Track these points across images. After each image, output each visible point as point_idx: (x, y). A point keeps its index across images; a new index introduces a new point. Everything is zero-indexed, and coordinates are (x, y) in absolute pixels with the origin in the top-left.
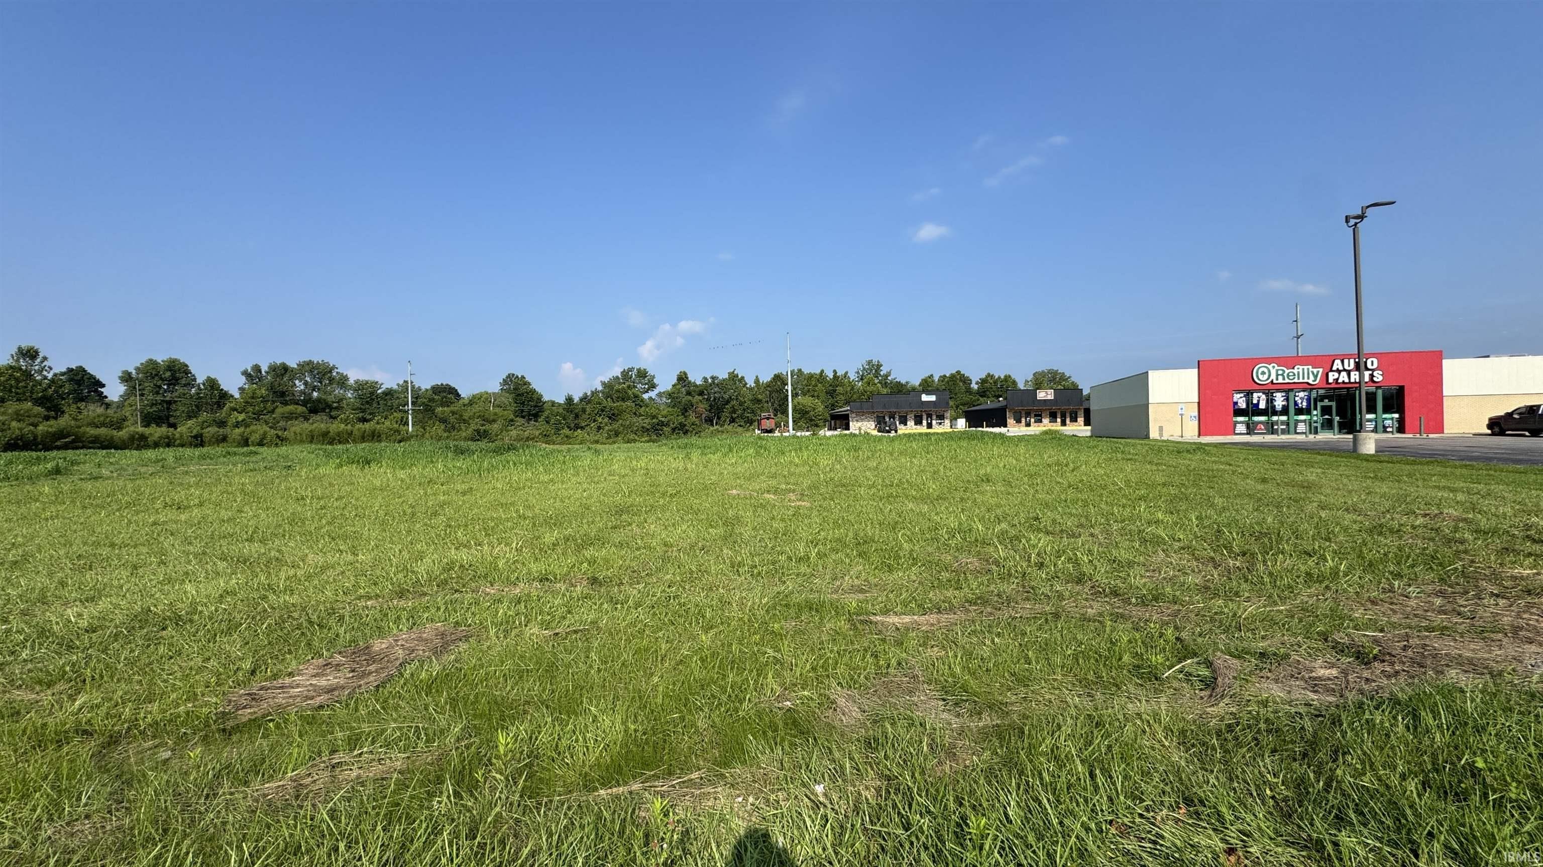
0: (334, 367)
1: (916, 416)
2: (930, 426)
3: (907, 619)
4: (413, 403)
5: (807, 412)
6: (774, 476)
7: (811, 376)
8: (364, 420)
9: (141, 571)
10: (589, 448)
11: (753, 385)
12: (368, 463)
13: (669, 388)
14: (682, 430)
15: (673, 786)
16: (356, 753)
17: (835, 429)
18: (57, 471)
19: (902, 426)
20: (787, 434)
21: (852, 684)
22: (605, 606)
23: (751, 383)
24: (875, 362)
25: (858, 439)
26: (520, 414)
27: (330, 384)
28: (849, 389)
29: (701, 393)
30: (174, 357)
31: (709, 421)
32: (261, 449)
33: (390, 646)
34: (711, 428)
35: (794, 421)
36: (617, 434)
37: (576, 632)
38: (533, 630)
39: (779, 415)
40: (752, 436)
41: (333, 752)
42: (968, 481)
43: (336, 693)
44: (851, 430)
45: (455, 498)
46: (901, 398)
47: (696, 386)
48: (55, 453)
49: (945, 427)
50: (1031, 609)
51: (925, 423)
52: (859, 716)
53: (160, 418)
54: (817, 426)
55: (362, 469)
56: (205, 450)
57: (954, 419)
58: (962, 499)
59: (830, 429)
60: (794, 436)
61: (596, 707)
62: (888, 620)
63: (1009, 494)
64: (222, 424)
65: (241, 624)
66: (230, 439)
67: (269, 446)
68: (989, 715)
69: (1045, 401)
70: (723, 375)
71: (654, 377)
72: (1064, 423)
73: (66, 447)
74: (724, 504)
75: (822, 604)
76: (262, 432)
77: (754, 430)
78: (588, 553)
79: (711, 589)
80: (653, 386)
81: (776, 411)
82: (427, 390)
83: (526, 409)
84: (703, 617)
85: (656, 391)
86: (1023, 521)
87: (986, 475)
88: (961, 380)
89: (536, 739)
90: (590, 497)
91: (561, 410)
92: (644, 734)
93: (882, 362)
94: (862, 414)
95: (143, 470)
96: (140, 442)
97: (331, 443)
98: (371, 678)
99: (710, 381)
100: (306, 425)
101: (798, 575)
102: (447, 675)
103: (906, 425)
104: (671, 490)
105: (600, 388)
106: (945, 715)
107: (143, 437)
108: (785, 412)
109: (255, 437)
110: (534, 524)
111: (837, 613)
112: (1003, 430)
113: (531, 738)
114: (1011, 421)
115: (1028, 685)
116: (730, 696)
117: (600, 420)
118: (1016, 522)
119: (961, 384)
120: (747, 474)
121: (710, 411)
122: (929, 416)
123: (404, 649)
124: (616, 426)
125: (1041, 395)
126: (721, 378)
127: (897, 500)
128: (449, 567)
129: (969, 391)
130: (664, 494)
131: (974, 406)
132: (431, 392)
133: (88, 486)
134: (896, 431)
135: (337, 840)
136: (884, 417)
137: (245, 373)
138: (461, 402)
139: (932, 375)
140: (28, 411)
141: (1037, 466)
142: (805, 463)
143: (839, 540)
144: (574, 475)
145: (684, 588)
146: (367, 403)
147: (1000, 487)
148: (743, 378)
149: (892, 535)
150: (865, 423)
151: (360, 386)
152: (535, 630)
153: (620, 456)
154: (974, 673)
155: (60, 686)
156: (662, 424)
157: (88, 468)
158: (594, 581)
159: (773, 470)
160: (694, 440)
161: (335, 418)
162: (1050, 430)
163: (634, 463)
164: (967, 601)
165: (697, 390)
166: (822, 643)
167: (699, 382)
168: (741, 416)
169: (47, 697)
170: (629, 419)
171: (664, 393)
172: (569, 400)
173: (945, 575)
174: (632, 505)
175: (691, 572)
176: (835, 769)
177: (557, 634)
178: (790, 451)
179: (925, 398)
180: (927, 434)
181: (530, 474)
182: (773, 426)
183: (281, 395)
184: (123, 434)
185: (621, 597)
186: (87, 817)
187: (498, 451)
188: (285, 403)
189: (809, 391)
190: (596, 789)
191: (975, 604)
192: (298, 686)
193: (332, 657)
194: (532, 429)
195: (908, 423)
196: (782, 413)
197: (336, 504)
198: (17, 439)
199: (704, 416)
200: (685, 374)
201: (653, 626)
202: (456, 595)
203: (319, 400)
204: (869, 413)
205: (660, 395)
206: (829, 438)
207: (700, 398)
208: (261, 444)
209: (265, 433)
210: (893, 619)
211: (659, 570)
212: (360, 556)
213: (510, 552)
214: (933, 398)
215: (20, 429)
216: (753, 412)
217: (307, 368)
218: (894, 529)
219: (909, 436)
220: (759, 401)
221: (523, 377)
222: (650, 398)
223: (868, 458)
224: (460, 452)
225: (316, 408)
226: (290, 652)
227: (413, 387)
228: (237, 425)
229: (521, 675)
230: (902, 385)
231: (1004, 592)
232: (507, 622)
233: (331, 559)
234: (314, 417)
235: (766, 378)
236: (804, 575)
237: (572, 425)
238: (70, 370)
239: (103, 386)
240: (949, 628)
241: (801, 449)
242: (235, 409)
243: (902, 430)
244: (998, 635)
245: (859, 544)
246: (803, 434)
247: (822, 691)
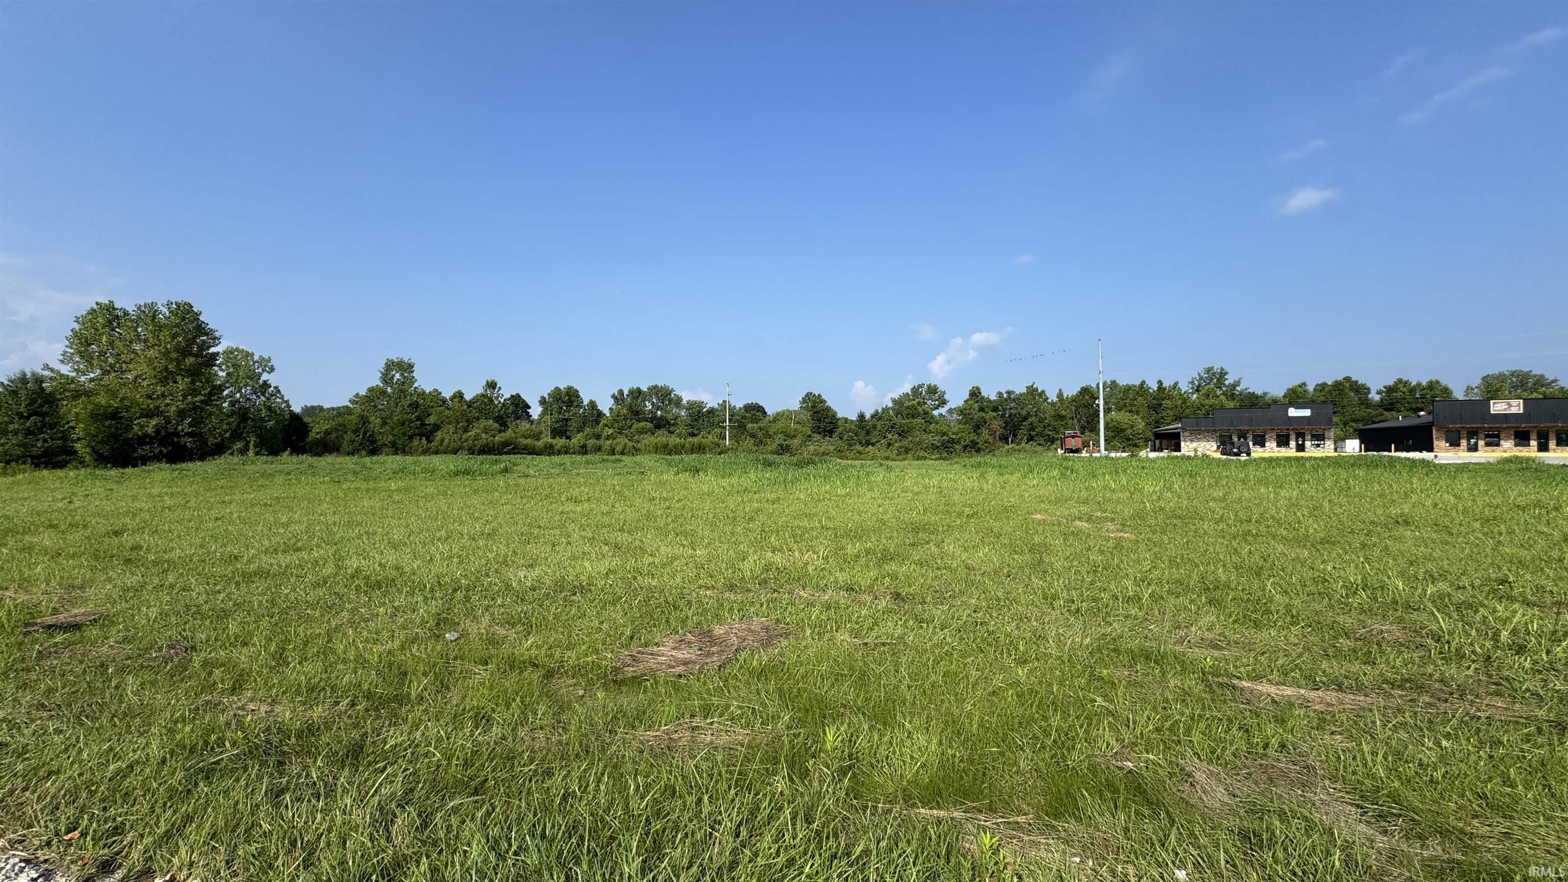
0: (673, 390)
1: (1278, 436)
2: (1301, 448)
3: (1289, 691)
4: (730, 420)
5: (1123, 430)
6: (1085, 502)
7: (1128, 389)
8: (693, 435)
9: (557, 548)
10: (881, 465)
11: (1055, 399)
12: (698, 471)
13: (961, 403)
14: (974, 448)
15: (996, 824)
16: (708, 721)
17: (1161, 450)
18: (506, 470)
19: (1258, 448)
20: (1097, 455)
21: (1213, 757)
22: (911, 623)
23: (1052, 397)
24: (1217, 368)
25: (1194, 462)
26: (817, 430)
27: (670, 404)
28: (1179, 402)
29: (995, 409)
30: (570, 385)
31: (1004, 439)
32: (624, 458)
33: (726, 633)
34: (1006, 447)
35: (1106, 440)
36: (907, 451)
37: (884, 644)
38: (843, 637)
39: (1087, 433)
40: (1054, 456)
41: (693, 716)
42: (1372, 522)
43: (690, 666)
44: (1183, 452)
45: (766, 505)
46: (1259, 413)
47: (990, 401)
48: (504, 457)
49: (1328, 449)
50: (1506, 709)
51: (1293, 444)
52: (1226, 799)
53: (561, 432)
54: (1135, 445)
55: (694, 476)
56: (588, 457)
57: (1339, 441)
58: (1363, 545)
59: (1154, 449)
60: (1107, 457)
61: (910, 722)
62: (1260, 688)
63: (1447, 543)
64: (598, 437)
65: (621, 598)
66: (603, 450)
67: (629, 455)
68: (1441, 844)
69: (1506, 417)
70: (1020, 389)
71: (944, 393)
72: (1543, 447)
73: (508, 453)
74: (1027, 529)
75: (1164, 656)
76: (623, 444)
77: (1056, 449)
78: (892, 567)
79: (1021, 619)
80: (943, 403)
81: (1083, 430)
82: (740, 409)
83: (822, 425)
84: (1017, 649)
85: (947, 408)
86: (1477, 583)
87: (1402, 515)
88: (1351, 389)
89: (855, 743)
90: (885, 513)
91: (853, 427)
92: (961, 761)
93: (1226, 369)
94: (1198, 433)
95: (553, 471)
96: (549, 450)
97: (669, 454)
98: (715, 659)
99: (1005, 396)
100: (652, 439)
101: (1127, 617)
102: (774, 667)
103: (1263, 446)
104: (967, 511)
105: (890, 405)
106: (1362, 827)
107: (551, 446)
108: (1095, 430)
109: (619, 448)
110: (836, 534)
111: (1184, 669)
112: (1425, 455)
113: (850, 741)
114: (1440, 444)
115: (1511, 817)
116: (1054, 741)
117: (890, 436)
118: (1465, 581)
119: (1352, 394)
120: (1053, 498)
121: (1005, 428)
122: (1300, 435)
123: (737, 637)
124: (905, 443)
125: (1498, 407)
126: (1018, 392)
127: (1260, 539)
128: (767, 568)
129: (1365, 403)
130: (960, 515)
131: (1374, 423)
132: (743, 411)
133: (522, 481)
134: (1249, 454)
135: (703, 793)
136: (1230, 437)
137: (613, 396)
138: (767, 419)
139: (1304, 384)
140: (491, 426)
141: (1497, 507)
142: (1124, 489)
143: (1179, 582)
144: (869, 490)
145: (991, 616)
146: (696, 420)
147: (1428, 533)
148: (1043, 392)
149: (1256, 584)
150: (1203, 444)
151: (692, 405)
152: (847, 637)
153: (911, 473)
154: (1409, 781)
155: (519, 628)
156: (953, 441)
157: (521, 468)
158: (897, 596)
159: (1084, 494)
160: (988, 458)
161: (673, 433)
162: (1517, 457)
163: (927, 481)
164: (1386, 681)
165: (991, 405)
166: (1166, 700)
167: (993, 397)
168: (1041, 434)
169: (512, 635)
170: (918, 436)
171: (955, 409)
172: (862, 416)
173: (1345, 643)
174: (927, 524)
175: (998, 599)
176: (1199, 855)
177: (866, 644)
178: (1104, 474)
179: (1293, 412)
180: (1297, 459)
181: (828, 487)
182: (1080, 446)
183: (636, 413)
184: (540, 444)
185: (926, 616)
186: (541, 728)
187: (799, 465)
188: (639, 421)
189: (1125, 405)
190: (914, 806)
191: (1401, 687)
192: (663, 655)
193: (685, 635)
194: (827, 444)
195: (1267, 444)
196: (1091, 431)
197: (677, 505)
198: (484, 446)
199: (998, 433)
200: (978, 389)
201: (961, 651)
202: (775, 595)
203: (661, 418)
204: (1208, 431)
205: (950, 411)
206: (1154, 461)
207: (995, 414)
208: (623, 453)
209: (625, 445)
210: (1264, 688)
211: (962, 593)
212: (698, 551)
213: (818, 560)
214: (1307, 413)
215: (487, 439)
216: (1055, 429)
217: (654, 391)
218: (1259, 575)
219: (1270, 461)
220: (1062, 417)
221: (820, 396)
222: (941, 415)
223: (1210, 486)
224: (768, 464)
225: (660, 424)
226: (655, 626)
227: (730, 406)
228: (608, 438)
229: (838, 678)
230: (1257, 397)
231: (1452, 678)
232: (820, 626)
233: (678, 551)
234: (660, 432)
235: (1071, 391)
236: (1136, 618)
237: (864, 441)
238: (512, 396)
239: (529, 408)
240: (1359, 714)
241: (1117, 472)
242: (606, 426)
243: (1257, 452)
244: (1448, 736)
245: (1208, 589)
246: (1118, 454)
247: (1173, 759)
